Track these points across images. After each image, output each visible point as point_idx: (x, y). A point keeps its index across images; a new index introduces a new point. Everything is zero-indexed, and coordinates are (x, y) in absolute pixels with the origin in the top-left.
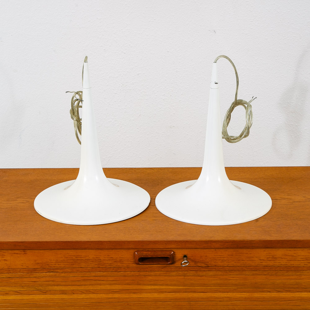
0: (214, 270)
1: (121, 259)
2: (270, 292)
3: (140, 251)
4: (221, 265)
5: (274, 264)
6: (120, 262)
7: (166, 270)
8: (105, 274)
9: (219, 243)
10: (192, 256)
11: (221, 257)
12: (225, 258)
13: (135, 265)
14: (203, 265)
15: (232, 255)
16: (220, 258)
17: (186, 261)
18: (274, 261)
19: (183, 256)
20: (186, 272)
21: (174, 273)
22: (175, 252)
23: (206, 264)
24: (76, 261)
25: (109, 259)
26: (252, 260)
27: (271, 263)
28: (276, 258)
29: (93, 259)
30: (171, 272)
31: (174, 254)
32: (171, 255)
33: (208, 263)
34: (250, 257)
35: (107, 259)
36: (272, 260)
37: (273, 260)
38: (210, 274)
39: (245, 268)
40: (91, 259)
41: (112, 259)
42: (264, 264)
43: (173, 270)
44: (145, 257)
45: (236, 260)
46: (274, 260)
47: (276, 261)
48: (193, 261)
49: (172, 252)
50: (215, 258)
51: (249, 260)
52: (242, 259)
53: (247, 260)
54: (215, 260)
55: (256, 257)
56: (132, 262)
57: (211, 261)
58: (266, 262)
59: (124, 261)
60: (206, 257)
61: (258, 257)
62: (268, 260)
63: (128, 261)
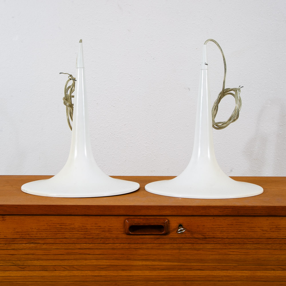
0: (212, 242)
1: (109, 228)
2: (274, 270)
3: (131, 218)
4: (220, 237)
5: (278, 236)
6: (108, 232)
7: (159, 242)
8: (91, 246)
9: (219, 209)
10: (188, 226)
11: (220, 226)
12: (224, 229)
13: (125, 236)
14: (200, 236)
15: (232, 225)
16: (219, 228)
17: (182, 229)
18: (278, 232)
19: (178, 225)
20: (181, 245)
21: (168, 246)
22: (169, 220)
23: (204, 236)
24: (60, 229)
25: (97, 227)
26: (253, 230)
27: (274, 235)
28: (280, 229)
29: (79, 228)
30: (164, 244)
31: (168, 223)
32: (164, 223)
33: (206, 234)
34: (252, 227)
35: (94, 227)
36: (276, 232)
37: (277, 231)
38: (208, 248)
39: (246, 241)
40: (77, 227)
41: (100, 227)
42: (267, 235)
43: (167, 242)
44: (136, 225)
45: (236, 230)
46: (278, 231)
47: (280, 232)
48: (189, 232)
49: (167, 220)
50: (213, 228)
51: (250, 231)
52: (242, 229)
53: (249, 231)
54: (213, 230)
55: (259, 228)
56: (122, 231)
57: (209, 231)
58: (269, 233)
59: (113, 230)
60: (203, 226)
61: (260, 227)
62: (271, 231)
63: (117, 231)
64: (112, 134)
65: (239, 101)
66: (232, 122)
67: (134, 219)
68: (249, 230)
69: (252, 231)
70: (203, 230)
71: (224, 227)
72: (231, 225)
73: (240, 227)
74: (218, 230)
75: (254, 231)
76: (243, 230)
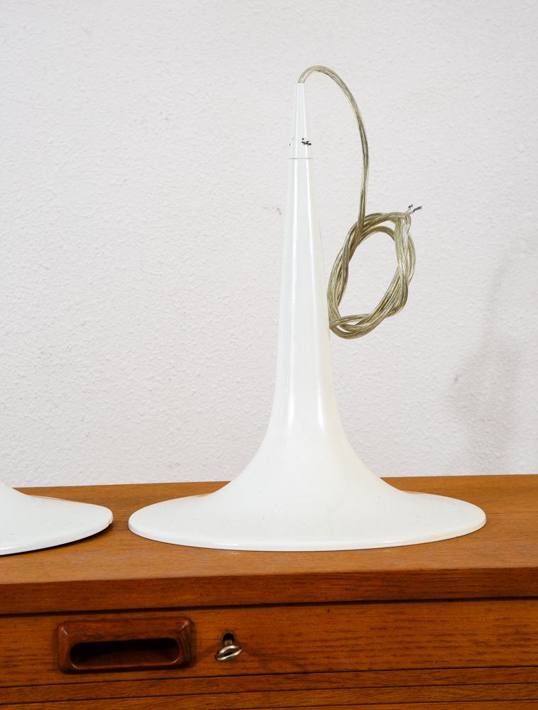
0: (326, 685)
1: (8, 654)
3: (75, 622)
4: (350, 668)
5: (523, 660)
6: (5, 667)
7: (164, 692)
9: (342, 582)
10: (252, 636)
11: (349, 635)
12: (360, 642)
13: (57, 677)
14: (289, 668)
15: (385, 629)
16: (346, 639)
17: (232, 647)
18: (522, 646)
19: (221, 635)
20: (232, 697)
21: (191, 704)
22: (194, 621)
23: (299, 665)
26: (447, 644)
27: (512, 656)
28: (526, 637)
30: (180, 697)
31: (191, 631)
32: (179, 632)
33: (305, 659)
34: (444, 635)
36: (515, 646)
37: (517, 643)
38: (313, 702)
39: (426, 676)
42: (490, 658)
43: (187, 690)
44: (92, 640)
45: (397, 646)
46: (522, 643)
47: (528, 646)
48: (254, 655)
49: (186, 623)
50: (327, 641)
51: (438, 645)
52: (416, 642)
53: (434, 647)
54: (326, 647)
55: (464, 635)
56: (47, 663)
57: (317, 652)
58: (495, 650)
59: (21, 661)
60: (297, 636)
61: (468, 634)
62: (502, 645)
63: (33, 662)
64: (42, 353)
65: (407, 250)
66: (389, 315)
67: (86, 624)
68: (435, 645)
69: (445, 647)
70: (298, 647)
71: (361, 637)
72: (380, 629)
73: (408, 636)
74: (343, 646)
75: (451, 647)
76: (417, 645)
